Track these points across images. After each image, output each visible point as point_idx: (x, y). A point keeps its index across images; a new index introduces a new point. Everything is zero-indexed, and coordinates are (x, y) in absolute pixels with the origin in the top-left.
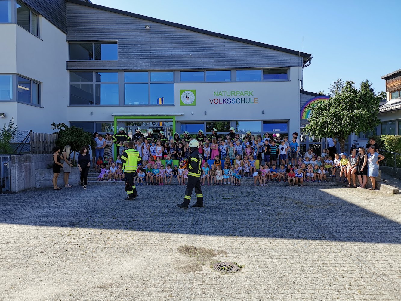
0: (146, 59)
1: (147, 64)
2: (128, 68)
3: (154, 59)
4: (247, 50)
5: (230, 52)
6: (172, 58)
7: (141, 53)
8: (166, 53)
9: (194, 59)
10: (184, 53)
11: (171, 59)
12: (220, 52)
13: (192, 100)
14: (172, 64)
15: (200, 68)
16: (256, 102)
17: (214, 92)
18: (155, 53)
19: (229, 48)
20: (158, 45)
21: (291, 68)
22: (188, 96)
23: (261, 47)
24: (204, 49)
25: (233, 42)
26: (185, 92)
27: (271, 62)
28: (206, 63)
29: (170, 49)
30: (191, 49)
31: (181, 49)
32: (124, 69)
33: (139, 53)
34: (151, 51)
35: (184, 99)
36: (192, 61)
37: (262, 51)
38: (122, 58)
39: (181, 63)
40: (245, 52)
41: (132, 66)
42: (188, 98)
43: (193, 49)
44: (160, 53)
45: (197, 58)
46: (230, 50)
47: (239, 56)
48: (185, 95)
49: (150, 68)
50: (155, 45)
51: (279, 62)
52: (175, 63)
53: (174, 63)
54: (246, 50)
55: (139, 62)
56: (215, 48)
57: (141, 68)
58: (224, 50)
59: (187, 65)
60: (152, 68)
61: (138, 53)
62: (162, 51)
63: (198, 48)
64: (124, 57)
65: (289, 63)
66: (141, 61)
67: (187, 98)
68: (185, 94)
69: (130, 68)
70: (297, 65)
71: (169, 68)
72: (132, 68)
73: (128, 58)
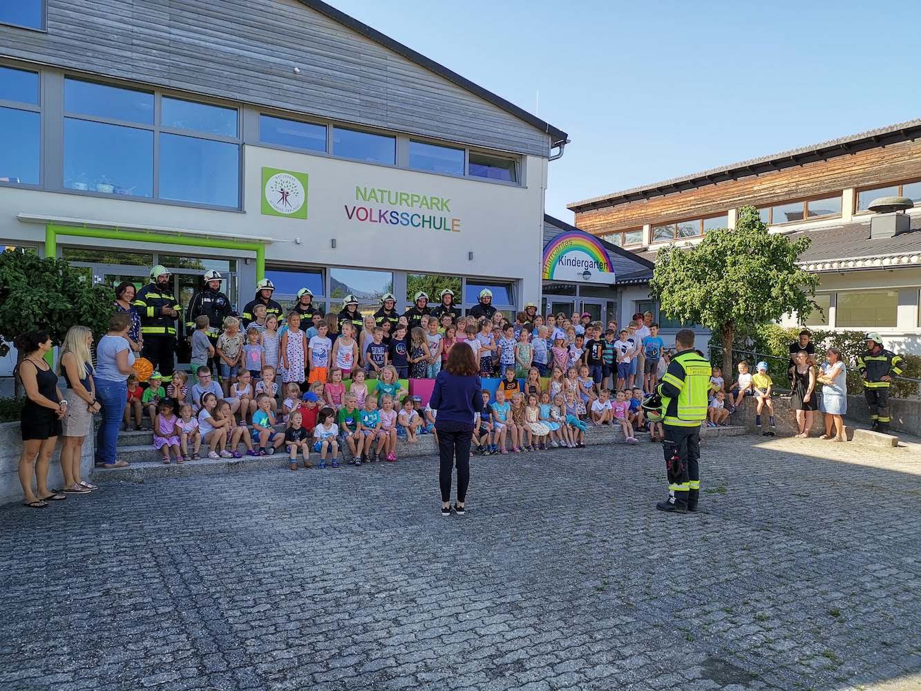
0: (154, 51)
1: (158, 67)
2: (87, 66)
3: (183, 59)
4: (439, 92)
5: (400, 88)
6: (239, 67)
7: (135, 29)
8: (222, 48)
9: (305, 85)
10: (278, 60)
11: (237, 70)
12: (375, 82)
13: (296, 201)
14: (239, 84)
15: (322, 113)
16: (456, 228)
17: (358, 189)
18: (184, 39)
19: (398, 76)
20: (195, 16)
21: (529, 158)
22: (286, 190)
23: (468, 93)
24: (335, 62)
25: (408, 63)
26: (277, 175)
27: (490, 134)
28: (339, 104)
29: (234, 37)
30: (300, 53)
31: (269, 46)
32: (70, 65)
33: (130, 27)
34: (172, 31)
35: (273, 197)
36: (301, 90)
37: (471, 104)
38: (63, 28)
39: (266, 89)
40: (436, 96)
41: (103, 62)
42: (285, 195)
43: (304, 54)
44: (203, 43)
45: (314, 83)
46: (400, 83)
47: (421, 103)
48: (278, 186)
49: (166, 82)
50: (185, 13)
51: (504, 137)
52: (250, 86)
53: (245, 85)
54: (436, 91)
55: (128, 54)
56: (362, 68)
57: (134, 76)
58: (385, 78)
59: (285, 99)
60: (174, 84)
61: (121, 25)
62: (207, 38)
63: (316, 57)
64: (70, 26)
65: (525, 145)
66: (134, 54)
67: (283, 193)
68: (279, 181)
69: (94, 68)
70: (541, 153)
71: (230, 96)
72: (101, 70)
73: (88, 31)
